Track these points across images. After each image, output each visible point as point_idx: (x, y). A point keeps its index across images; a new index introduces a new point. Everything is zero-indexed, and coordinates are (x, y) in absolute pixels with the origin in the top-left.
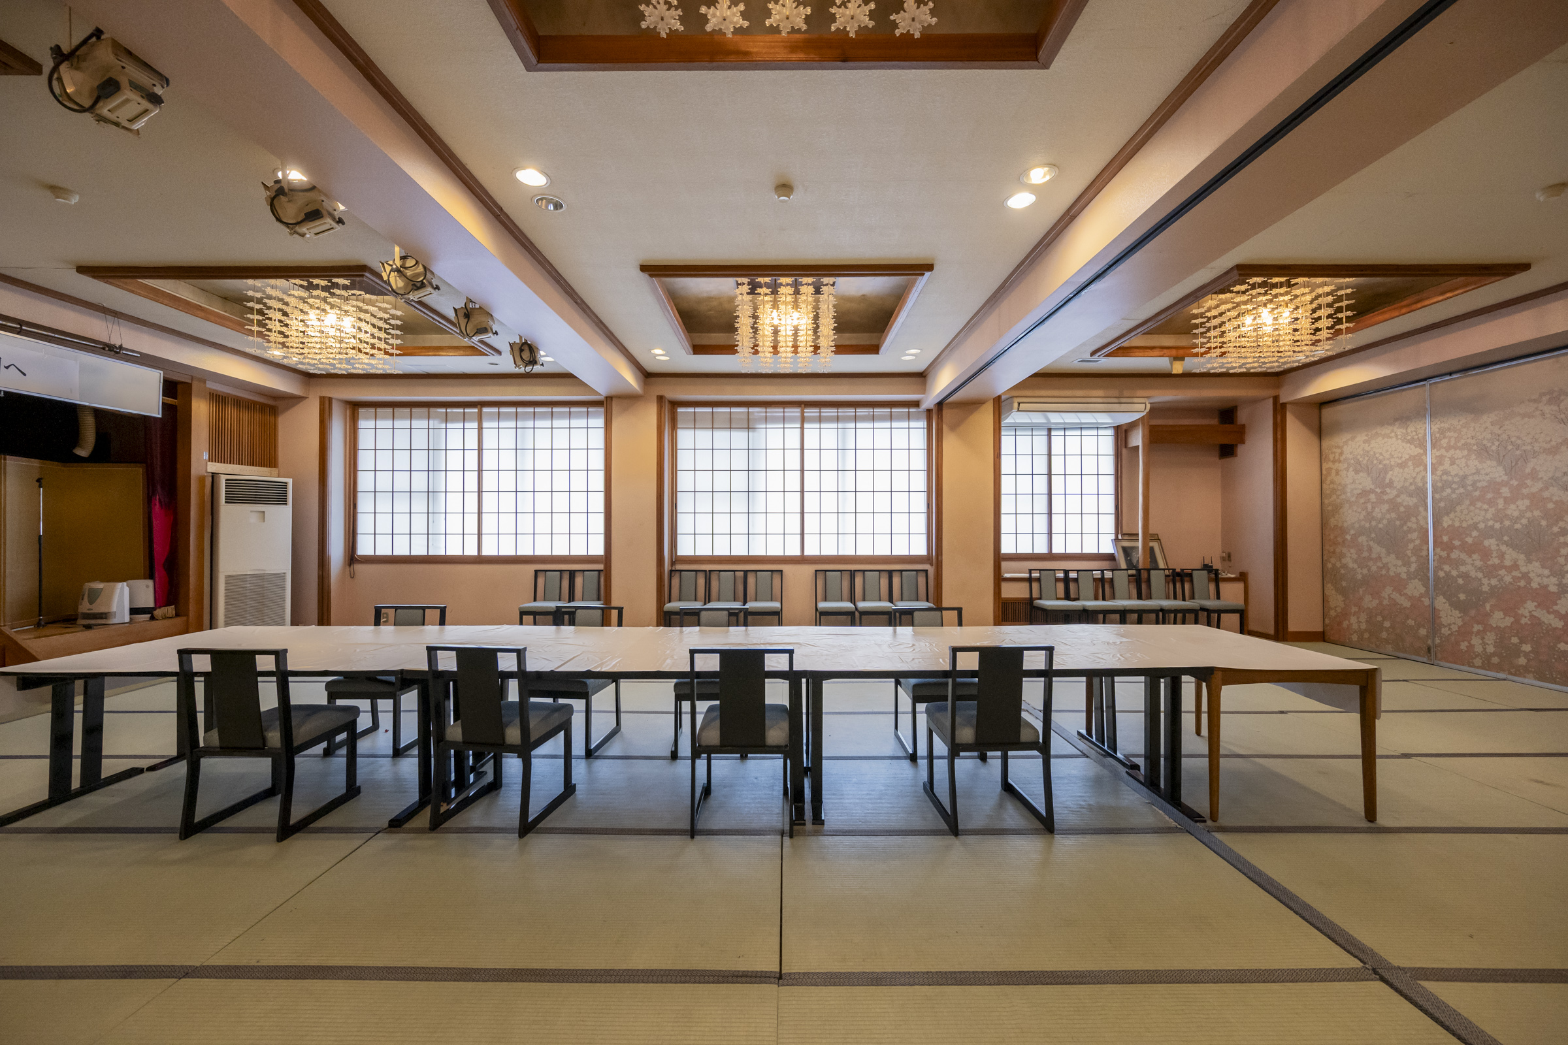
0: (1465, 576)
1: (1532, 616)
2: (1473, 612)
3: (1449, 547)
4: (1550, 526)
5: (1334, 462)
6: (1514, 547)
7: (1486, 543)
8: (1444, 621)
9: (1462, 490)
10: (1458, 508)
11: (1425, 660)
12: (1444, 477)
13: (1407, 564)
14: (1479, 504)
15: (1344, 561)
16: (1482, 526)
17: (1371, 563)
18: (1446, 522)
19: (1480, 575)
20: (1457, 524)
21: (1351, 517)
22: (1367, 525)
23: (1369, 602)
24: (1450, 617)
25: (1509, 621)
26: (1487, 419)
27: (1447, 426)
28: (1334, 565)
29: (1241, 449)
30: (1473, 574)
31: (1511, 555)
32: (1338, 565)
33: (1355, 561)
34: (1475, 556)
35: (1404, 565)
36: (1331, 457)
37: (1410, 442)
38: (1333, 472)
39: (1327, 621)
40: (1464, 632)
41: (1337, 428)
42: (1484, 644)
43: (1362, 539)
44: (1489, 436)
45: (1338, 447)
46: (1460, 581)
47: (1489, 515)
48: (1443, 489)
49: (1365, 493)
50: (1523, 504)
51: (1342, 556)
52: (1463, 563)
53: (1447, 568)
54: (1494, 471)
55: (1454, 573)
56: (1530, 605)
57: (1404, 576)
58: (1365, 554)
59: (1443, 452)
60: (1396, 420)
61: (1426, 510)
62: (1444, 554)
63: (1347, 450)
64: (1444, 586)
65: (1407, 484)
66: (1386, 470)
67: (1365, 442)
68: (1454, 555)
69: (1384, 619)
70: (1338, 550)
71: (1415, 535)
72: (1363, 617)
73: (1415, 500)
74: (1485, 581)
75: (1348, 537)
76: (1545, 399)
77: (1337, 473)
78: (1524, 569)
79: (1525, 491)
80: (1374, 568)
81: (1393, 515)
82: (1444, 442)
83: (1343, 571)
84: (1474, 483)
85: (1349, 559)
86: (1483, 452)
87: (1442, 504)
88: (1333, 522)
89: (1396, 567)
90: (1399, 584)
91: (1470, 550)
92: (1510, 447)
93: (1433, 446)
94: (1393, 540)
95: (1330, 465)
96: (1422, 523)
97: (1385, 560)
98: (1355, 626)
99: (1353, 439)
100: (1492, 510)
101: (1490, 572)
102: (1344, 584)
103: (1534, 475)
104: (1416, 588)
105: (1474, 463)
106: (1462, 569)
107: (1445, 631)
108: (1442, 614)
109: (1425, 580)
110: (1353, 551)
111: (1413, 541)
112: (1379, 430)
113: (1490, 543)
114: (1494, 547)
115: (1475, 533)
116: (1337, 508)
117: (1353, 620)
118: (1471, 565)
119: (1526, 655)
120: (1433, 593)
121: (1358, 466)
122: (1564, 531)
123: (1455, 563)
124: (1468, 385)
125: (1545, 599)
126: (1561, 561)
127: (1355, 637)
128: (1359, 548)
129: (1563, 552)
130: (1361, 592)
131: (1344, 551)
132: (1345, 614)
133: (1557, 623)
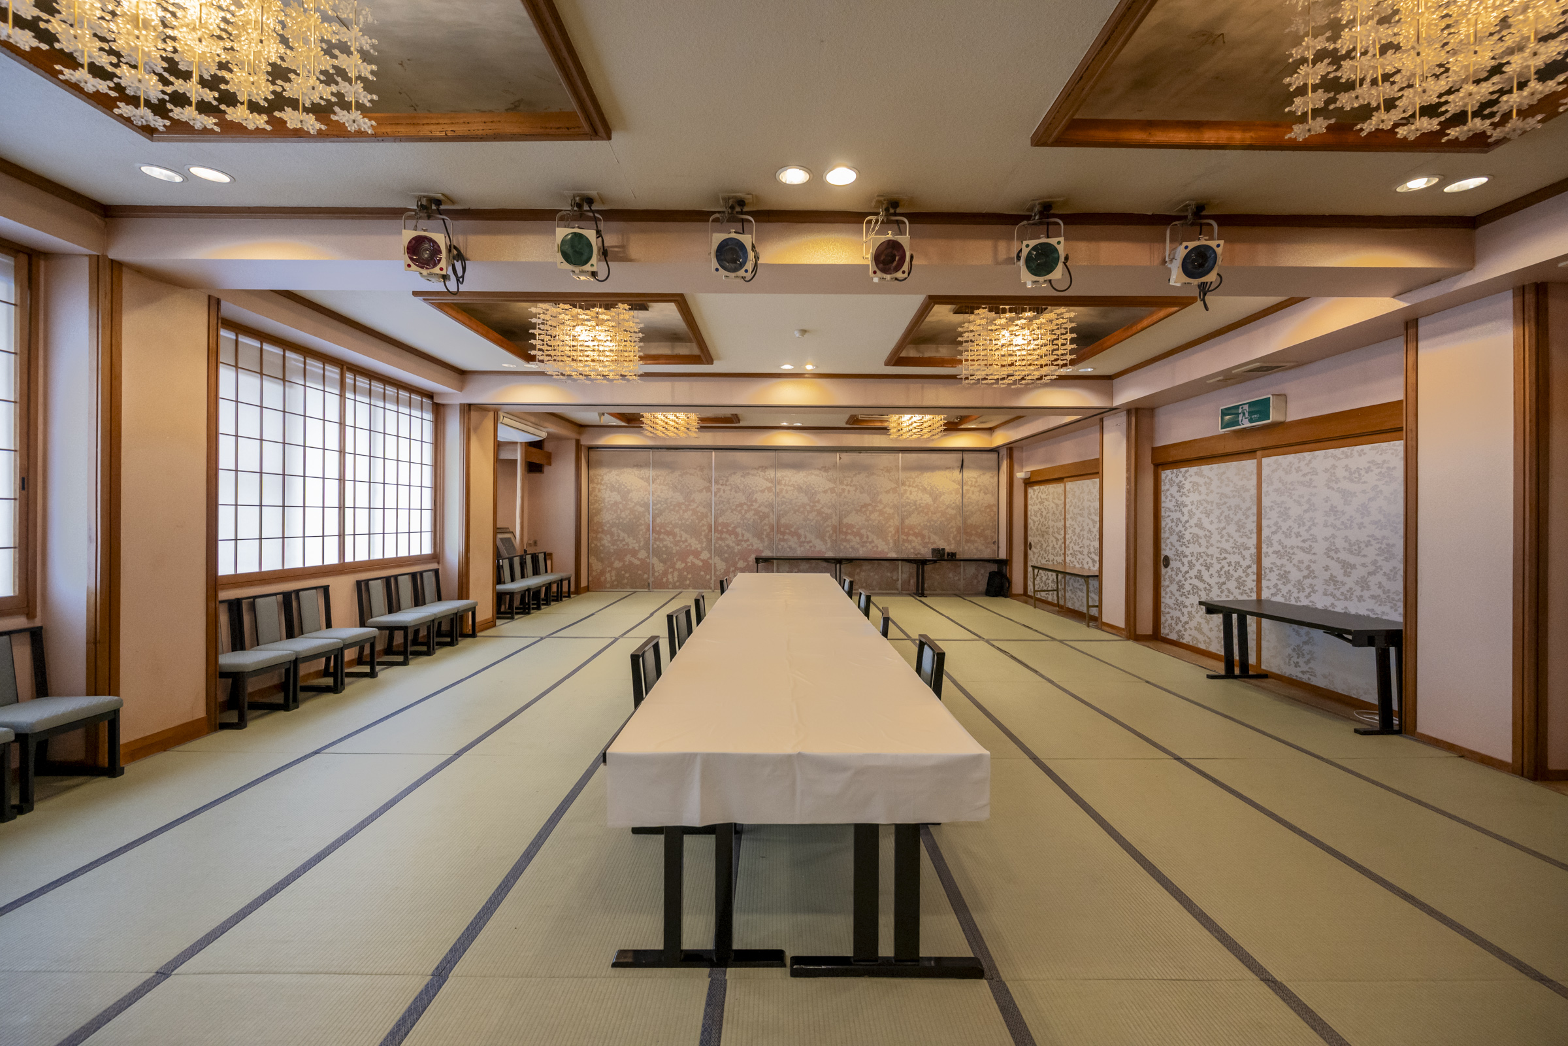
0: (666, 546)
1: (692, 562)
2: (669, 563)
3: (659, 533)
4: (699, 523)
5: (597, 484)
6: (686, 532)
7: (675, 530)
8: (656, 569)
9: (665, 505)
10: (664, 514)
11: (646, 590)
12: (658, 499)
13: (638, 542)
14: (672, 512)
15: (603, 542)
16: (673, 522)
17: (618, 543)
18: (658, 520)
19: (672, 545)
20: (663, 522)
21: (607, 517)
22: (617, 522)
23: (617, 564)
24: (659, 567)
25: (683, 565)
26: (677, 473)
27: (659, 473)
28: (596, 545)
29: (546, 469)
30: (669, 545)
31: (685, 536)
32: (599, 544)
33: (609, 542)
34: (670, 537)
35: (637, 542)
36: (596, 481)
37: (642, 478)
38: (597, 491)
39: (590, 579)
40: (665, 573)
41: (600, 464)
42: (673, 577)
43: (614, 530)
44: (677, 481)
45: (600, 475)
46: (664, 549)
47: (677, 518)
48: (657, 504)
49: (616, 503)
50: (690, 513)
51: (601, 539)
52: (665, 540)
53: (658, 543)
54: (679, 498)
55: (661, 545)
56: (691, 557)
57: (637, 548)
58: (616, 538)
59: (657, 486)
60: (634, 466)
61: (649, 514)
62: (657, 536)
63: (606, 478)
64: (657, 553)
65: (640, 500)
66: (629, 492)
67: (617, 475)
68: (661, 537)
69: (626, 572)
70: (599, 536)
71: (643, 527)
72: (614, 573)
73: (644, 509)
74: (674, 548)
75: (606, 528)
76: (699, 468)
77: (599, 491)
78: (689, 542)
79: (691, 507)
80: (621, 545)
81: (632, 516)
82: (658, 481)
83: (601, 548)
84: (671, 503)
85: (606, 540)
86: (674, 488)
87: (657, 512)
88: (596, 519)
89: (633, 544)
90: (634, 553)
91: (668, 533)
92: (685, 487)
93: (653, 482)
94: (631, 529)
95: (595, 485)
96: (647, 520)
97: (627, 541)
98: (609, 579)
99: (610, 472)
100: (678, 516)
101: (676, 543)
102: (602, 555)
103: (693, 501)
104: (642, 554)
105: (671, 493)
106: (665, 543)
107: (656, 574)
108: (655, 566)
109: (648, 550)
110: (608, 536)
111: (642, 530)
112: (625, 470)
113: (677, 530)
114: (678, 533)
115: (671, 526)
116: (599, 511)
117: (608, 575)
118: (668, 541)
119: (689, 579)
120: (651, 556)
121: (613, 489)
122: (703, 525)
123: (662, 540)
124: (669, 456)
125: (697, 554)
126: (702, 537)
127: (608, 585)
128: (612, 534)
129: (703, 533)
130: (613, 559)
131: (603, 536)
132: (603, 573)
133: (701, 564)
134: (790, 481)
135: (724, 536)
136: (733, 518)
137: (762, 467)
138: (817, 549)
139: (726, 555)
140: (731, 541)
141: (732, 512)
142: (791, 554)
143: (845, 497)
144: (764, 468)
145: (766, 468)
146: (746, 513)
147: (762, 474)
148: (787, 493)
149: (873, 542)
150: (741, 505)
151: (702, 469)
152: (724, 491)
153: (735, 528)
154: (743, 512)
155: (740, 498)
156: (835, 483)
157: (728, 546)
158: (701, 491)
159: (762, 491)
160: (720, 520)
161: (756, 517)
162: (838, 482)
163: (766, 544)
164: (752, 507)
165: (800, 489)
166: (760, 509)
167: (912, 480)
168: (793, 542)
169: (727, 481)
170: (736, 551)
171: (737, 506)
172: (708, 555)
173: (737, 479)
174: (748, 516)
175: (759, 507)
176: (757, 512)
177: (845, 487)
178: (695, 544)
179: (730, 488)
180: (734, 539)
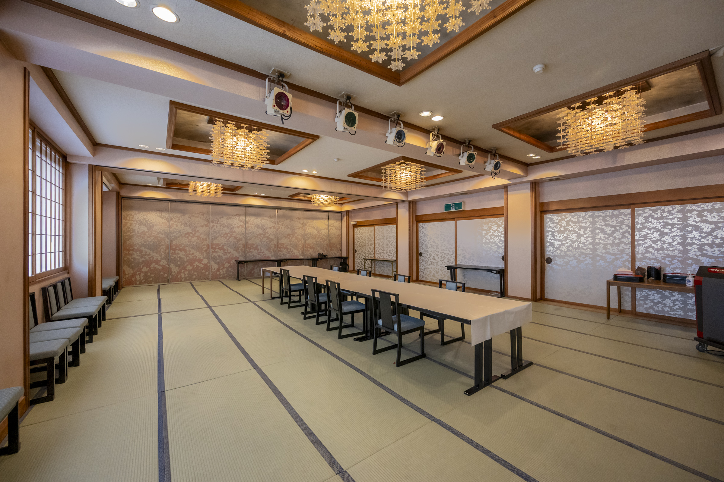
0: (180, 257)
1: (197, 266)
2: (182, 267)
3: (175, 250)
4: (201, 244)
5: (129, 220)
6: (193, 249)
7: (185, 248)
8: (173, 271)
9: (179, 234)
10: (178, 239)
11: (167, 283)
12: (174, 230)
13: (160, 255)
14: (184, 238)
15: (134, 256)
16: (185, 244)
18: (174, 242)
19: (184, 257)
20: (178, 243)
21: (137, 241)
22: (145, 244)
23: (145, 269)
24: (175, 269)
25: (191, 267)
26: (187, 216)
27: (175, 215)
28: (128, 258)
30: (182, 257)
31: (192, 251)
32: (131, 258)
33: (138, 256)
34: (182, 252)
36: (128, 218)
37: (163, 218)
40: (179, 273)
41: (131, 208)
42: (185, 275)
43: (142, 248)
44: (187, 220)
45: (132, 215)
46: (178, 259)
48: (173, 233)
49: (144, 233)
50: (195, 238)
51: (132, 255)
52: (179, 254)
53: (174, 255)
54: (188, 230)
55: (176, 257)
56: (196, 263)
57: (159, 259)
58: (144, 253)
59: (174, 223)
60: (157, 210)
61: (168, 239)
62: (173, 252)
63: (136, 217)
64: (173, 261)
65: (161, 231)
66: (153, 225)
67: (144, 215)
69: (151, 274)
70: (130, 253)
71: (164, 247)
72: (142, 275)
73: (164, 236)
75: (136, 248)
76: (201, 214)
77: (131, 224)
78: (195, 254)
79: (196, 235)
80: (147, 258)
81: (156, 240)
82: (174, 220)
83: (133, 260)
84: (183, 232)
85: (136, 255)
86: (185, 224)
87: (173, 238)
88: (129, 242)
89: (156, 256)
90: (157, 262)
91: (181, 250)
92: (192, 224)
93: (171, 220)
94: (155, 247)
95: (127, 221)
96: (166, 243)
97: (152, 255)
98: (138, 279)
99: (139, 213)
100: (188, 240)
101: (187, 255)
102: (133, 265)
103: (198, 231)
104: (163, 263)
105: (183, 227)
107: (173, 274)
108: (172, 269)
109: (167, 260)
110: (138, 252)
112: (150, 212)
114: (188, 249)
115: (183, 246)
116: (131, 237)
117: (138, 276)
118: (181, 254)
119: (195, 275)
120: (170, 263)
121: (141, 223)
122: (204, 245)
123: (176, 254)
124: (182, 206)
125: (200, 261)
126: (203, 251)
127: (138, 283)
128: (141, 252)
129: (204, 249)
130: (141, 266)
131: (134, 252)
132: (134, 275)
133: (203, 266)
134: (253, 222)
135: (217, 250)
136: (222, 241)
137: (238, 215)
138: (267, 256)
139: (218, 261)
140: (221, 253)
141: (221, 238)
142: (254, 259)
143: (280, 231)
144: (239, 215)
145: (240, 215)
146: (229, 238)
147: (238, 218)
148: (251, 228)
149: (293, 251)
150: (226, 234)
151: (203, 214)
152: (217, 227)
153: (223, 246)
154: (228, 238)
155: (227, 230)
156: (275, 224)
157: (219, 256)
158: (202, 226)
159: (239, 227)
160: (214, 242)
161: (235, 240)
162: (277, 224)
163: (240, 254)
164: (233, 235)
165: (258, 227)
166: (237, 236)
167: (309, 224)
168: (255, 253)
169: (218, 221)
170: (224, 258)
171: (224, 234)
172: (207, 261)
173: (224, 220)
174: (230, 240)
175: (237, 235)
176: (235, 238)
177: (280, 226)
178: (199, 255)
179: (220, 225)
180: (222, 252)
